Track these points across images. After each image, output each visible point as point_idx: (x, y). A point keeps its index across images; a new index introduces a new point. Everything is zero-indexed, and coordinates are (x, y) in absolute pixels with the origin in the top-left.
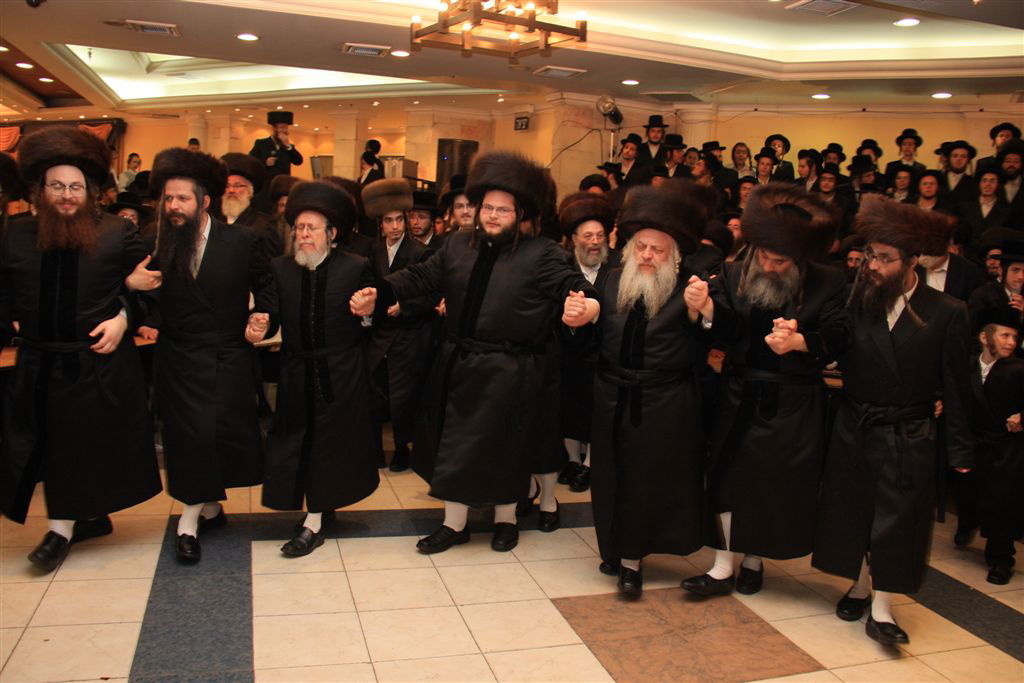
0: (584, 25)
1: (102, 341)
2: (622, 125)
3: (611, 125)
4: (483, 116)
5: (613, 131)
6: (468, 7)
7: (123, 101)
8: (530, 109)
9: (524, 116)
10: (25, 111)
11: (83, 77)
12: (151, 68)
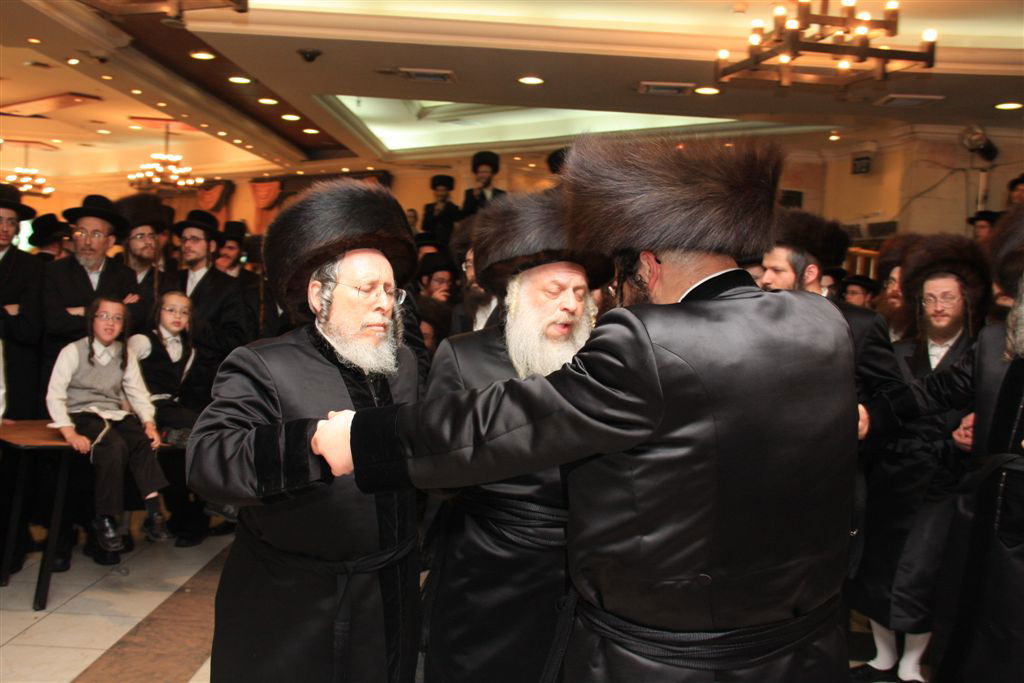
0: (932, 47)
2: (997, 161)
3: (981, 163)
4: (812, 158)
5: (983, 170)
6: (783, 38)
7: (391, 151)
8: (870, 147)
9: (864, 155)
10: (287, 165)
11: (350, 127)
12: (422, 115)
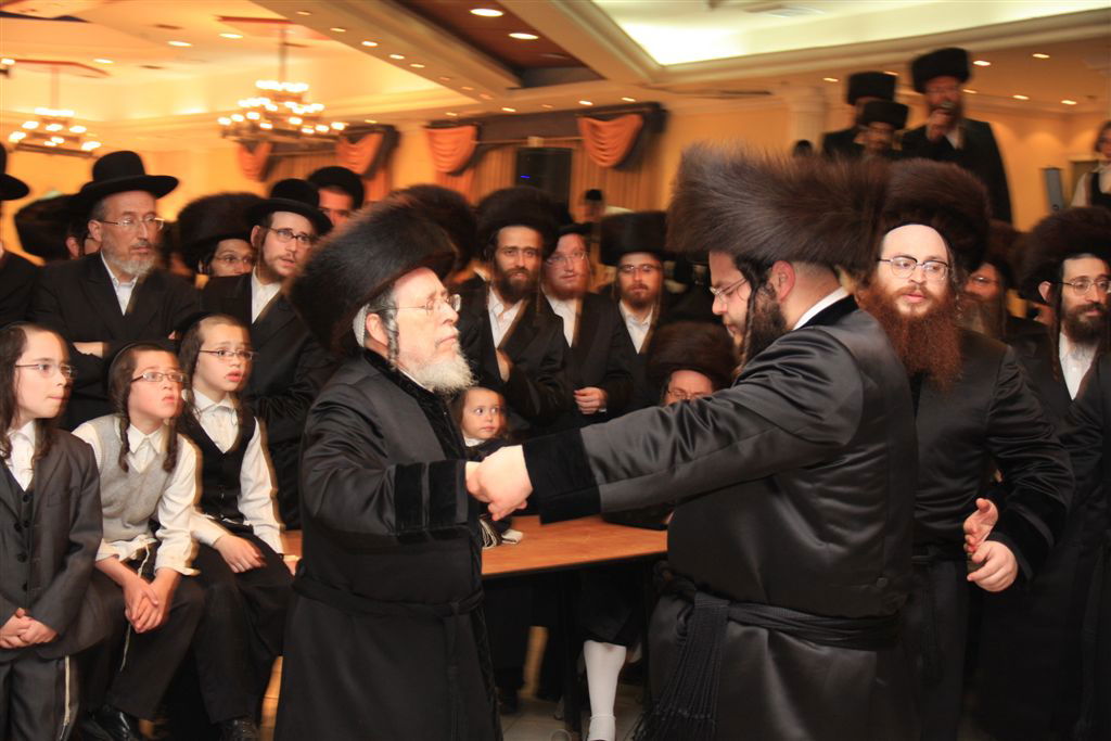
1: (988, 565)
7: (663, 67)
10: (486, 97)
11: (586, 27)
